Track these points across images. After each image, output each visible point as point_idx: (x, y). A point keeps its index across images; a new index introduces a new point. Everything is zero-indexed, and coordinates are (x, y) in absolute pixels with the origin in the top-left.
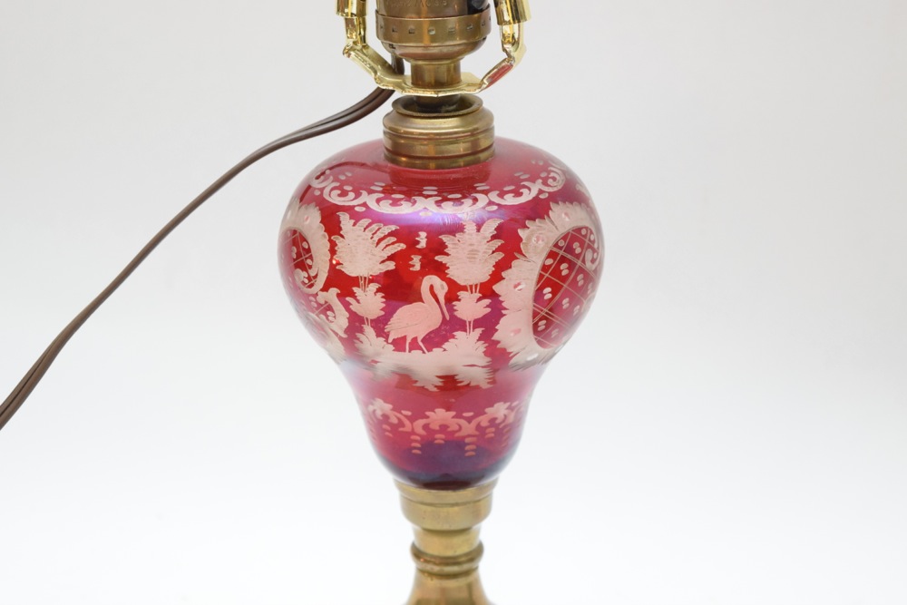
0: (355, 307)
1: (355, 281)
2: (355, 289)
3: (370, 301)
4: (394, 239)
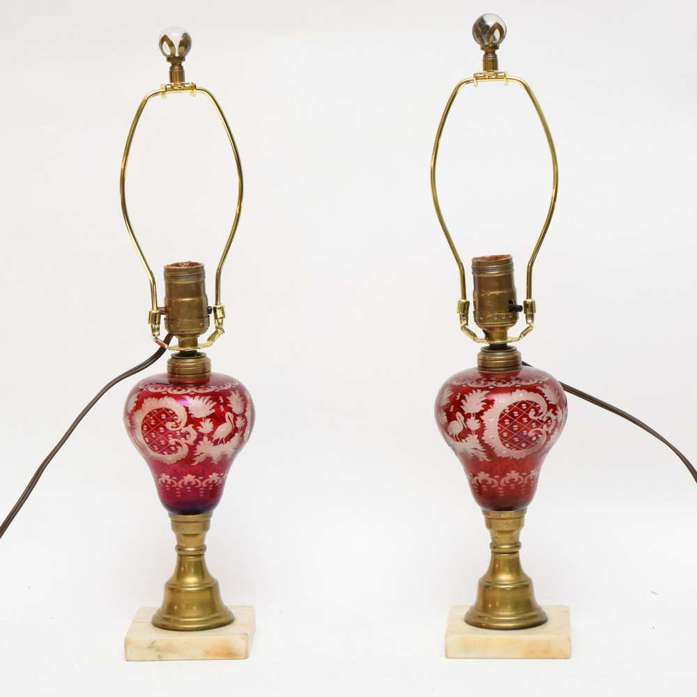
0: (201, 430)
1: (201, 420)
2: (201, 423)
3: (207, 426)
4: (211, 401)
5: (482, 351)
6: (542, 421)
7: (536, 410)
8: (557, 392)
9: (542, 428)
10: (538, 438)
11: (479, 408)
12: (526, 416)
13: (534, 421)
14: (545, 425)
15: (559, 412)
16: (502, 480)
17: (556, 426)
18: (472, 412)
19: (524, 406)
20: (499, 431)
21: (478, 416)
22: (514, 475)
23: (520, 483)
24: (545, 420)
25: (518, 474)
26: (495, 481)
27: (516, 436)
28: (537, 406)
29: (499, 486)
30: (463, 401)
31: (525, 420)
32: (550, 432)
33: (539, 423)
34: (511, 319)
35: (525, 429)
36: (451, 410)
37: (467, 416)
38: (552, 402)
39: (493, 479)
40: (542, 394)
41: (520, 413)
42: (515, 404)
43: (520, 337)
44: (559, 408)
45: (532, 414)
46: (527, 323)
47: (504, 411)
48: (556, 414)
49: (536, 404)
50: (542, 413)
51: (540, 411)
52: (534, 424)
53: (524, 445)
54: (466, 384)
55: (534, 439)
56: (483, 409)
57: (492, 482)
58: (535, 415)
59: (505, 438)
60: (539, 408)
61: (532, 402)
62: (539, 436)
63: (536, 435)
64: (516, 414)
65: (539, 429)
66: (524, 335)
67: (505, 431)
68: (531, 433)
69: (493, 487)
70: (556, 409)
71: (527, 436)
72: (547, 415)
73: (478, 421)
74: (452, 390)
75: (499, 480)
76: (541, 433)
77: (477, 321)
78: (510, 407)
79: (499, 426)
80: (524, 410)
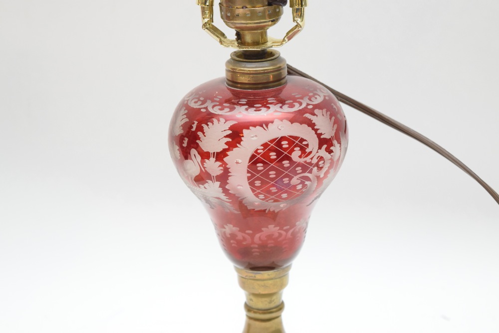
5: (232, 59)
6: (310, 164)
7: (303, 149)
8: (333, 118)
9: (310, 172)
10: (304, 186)
11: (221, 146)
12: (288, 158)
13: (299, 165)
14: (316, 168)
15: (336, 148)
16: (257, 236)
17: (330, 168)
18: (211, 151)
19: (285, 144)
20: (249, 178)
21: (220, 156)
22: (272, 229)
23: (280, 239)
24: (315, 161)
25: (278, 228)
26: (246, 236)
27: (273, 186)
28: (305, 143)
29: (253, 243)
30: (200, 133)
31: (286, 163)
32: (322, 176)
33: (305, 167)
34: (270, 16)
35: (287, 176)
36: (185, 145)
37: (205, 156)
38: (326, 136)
39: (244, 234)
40: (311, 125)
41: (279, 154)
42: (272, 141)
43: (284, 40)
44: (335, 142)
45: (296, 155)
46: (294, 20)
47: (256, 151)
48: (330, 152)
49: (302, 140)
50: (311, 152)
51: (308, 150)
52: (299, 169)
53: (284, 196)
54: (206, 108)
55: (299, 187)
56: (227, 147)
57: (244, 237)
58: (300, 157)
59: (258, 188)
60: (307, 145)
61: (296, 138)
62: (307, 183)
63: (302, 183)
64: (273, 155)
65: (306, 174)
66: (290, 39)
67: (258, 179)
68: (295, 181)
69: (244, 243)
70: (332, 145)
71: (289, 184)
72: (317, 155)
73: (219, 163)
74: (188, 115)
75: (252, 236)
76: (308, 179)
77: (224, 17)
78: (265, 145)
79: (248, 172)
80: (285, 149)
